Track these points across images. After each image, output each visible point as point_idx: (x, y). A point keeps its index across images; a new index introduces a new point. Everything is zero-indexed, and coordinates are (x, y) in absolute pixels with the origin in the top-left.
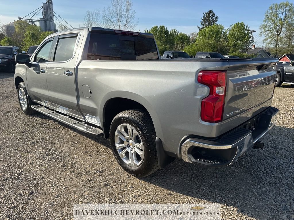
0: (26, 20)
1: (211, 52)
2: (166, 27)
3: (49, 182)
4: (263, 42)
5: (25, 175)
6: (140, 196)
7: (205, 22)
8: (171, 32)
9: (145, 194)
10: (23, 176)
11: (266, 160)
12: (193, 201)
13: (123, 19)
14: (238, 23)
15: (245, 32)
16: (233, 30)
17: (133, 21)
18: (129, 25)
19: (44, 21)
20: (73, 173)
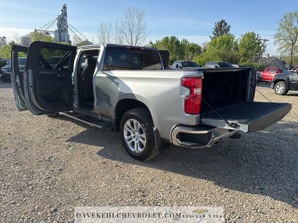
0: (42, 31)
1: (221, 61)
2: (177, 38)
3: (73, 163)
4: (277, 51)
5: (54, 159)
6: (142, 173)
7: (217, 32)
8: (181, 42)
9: (146, 172)
10: (53, 160)
11: (249, 152)
12: (182, 177)
13: (135, 30)
14: (249, 33)
15: (256, 42)
16: (243, 40)
17: (145, 32)
18: (140, 36)
19: (59, 32)
20: (90, 158)
